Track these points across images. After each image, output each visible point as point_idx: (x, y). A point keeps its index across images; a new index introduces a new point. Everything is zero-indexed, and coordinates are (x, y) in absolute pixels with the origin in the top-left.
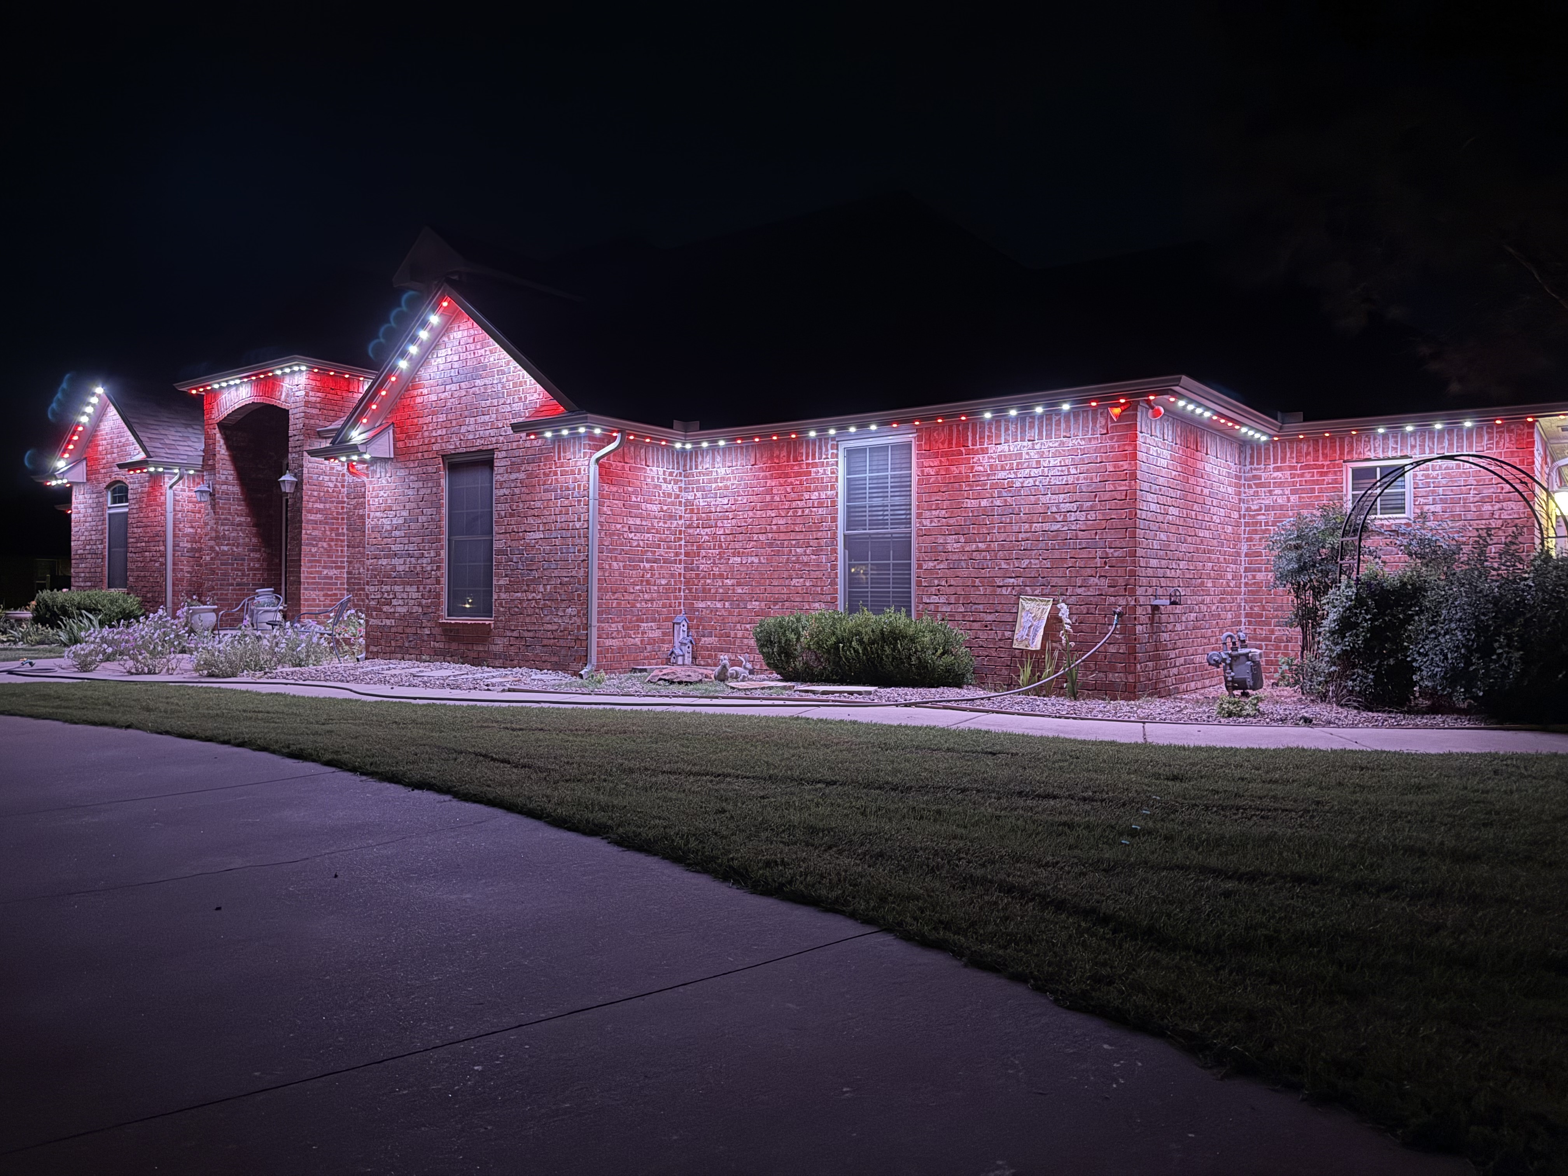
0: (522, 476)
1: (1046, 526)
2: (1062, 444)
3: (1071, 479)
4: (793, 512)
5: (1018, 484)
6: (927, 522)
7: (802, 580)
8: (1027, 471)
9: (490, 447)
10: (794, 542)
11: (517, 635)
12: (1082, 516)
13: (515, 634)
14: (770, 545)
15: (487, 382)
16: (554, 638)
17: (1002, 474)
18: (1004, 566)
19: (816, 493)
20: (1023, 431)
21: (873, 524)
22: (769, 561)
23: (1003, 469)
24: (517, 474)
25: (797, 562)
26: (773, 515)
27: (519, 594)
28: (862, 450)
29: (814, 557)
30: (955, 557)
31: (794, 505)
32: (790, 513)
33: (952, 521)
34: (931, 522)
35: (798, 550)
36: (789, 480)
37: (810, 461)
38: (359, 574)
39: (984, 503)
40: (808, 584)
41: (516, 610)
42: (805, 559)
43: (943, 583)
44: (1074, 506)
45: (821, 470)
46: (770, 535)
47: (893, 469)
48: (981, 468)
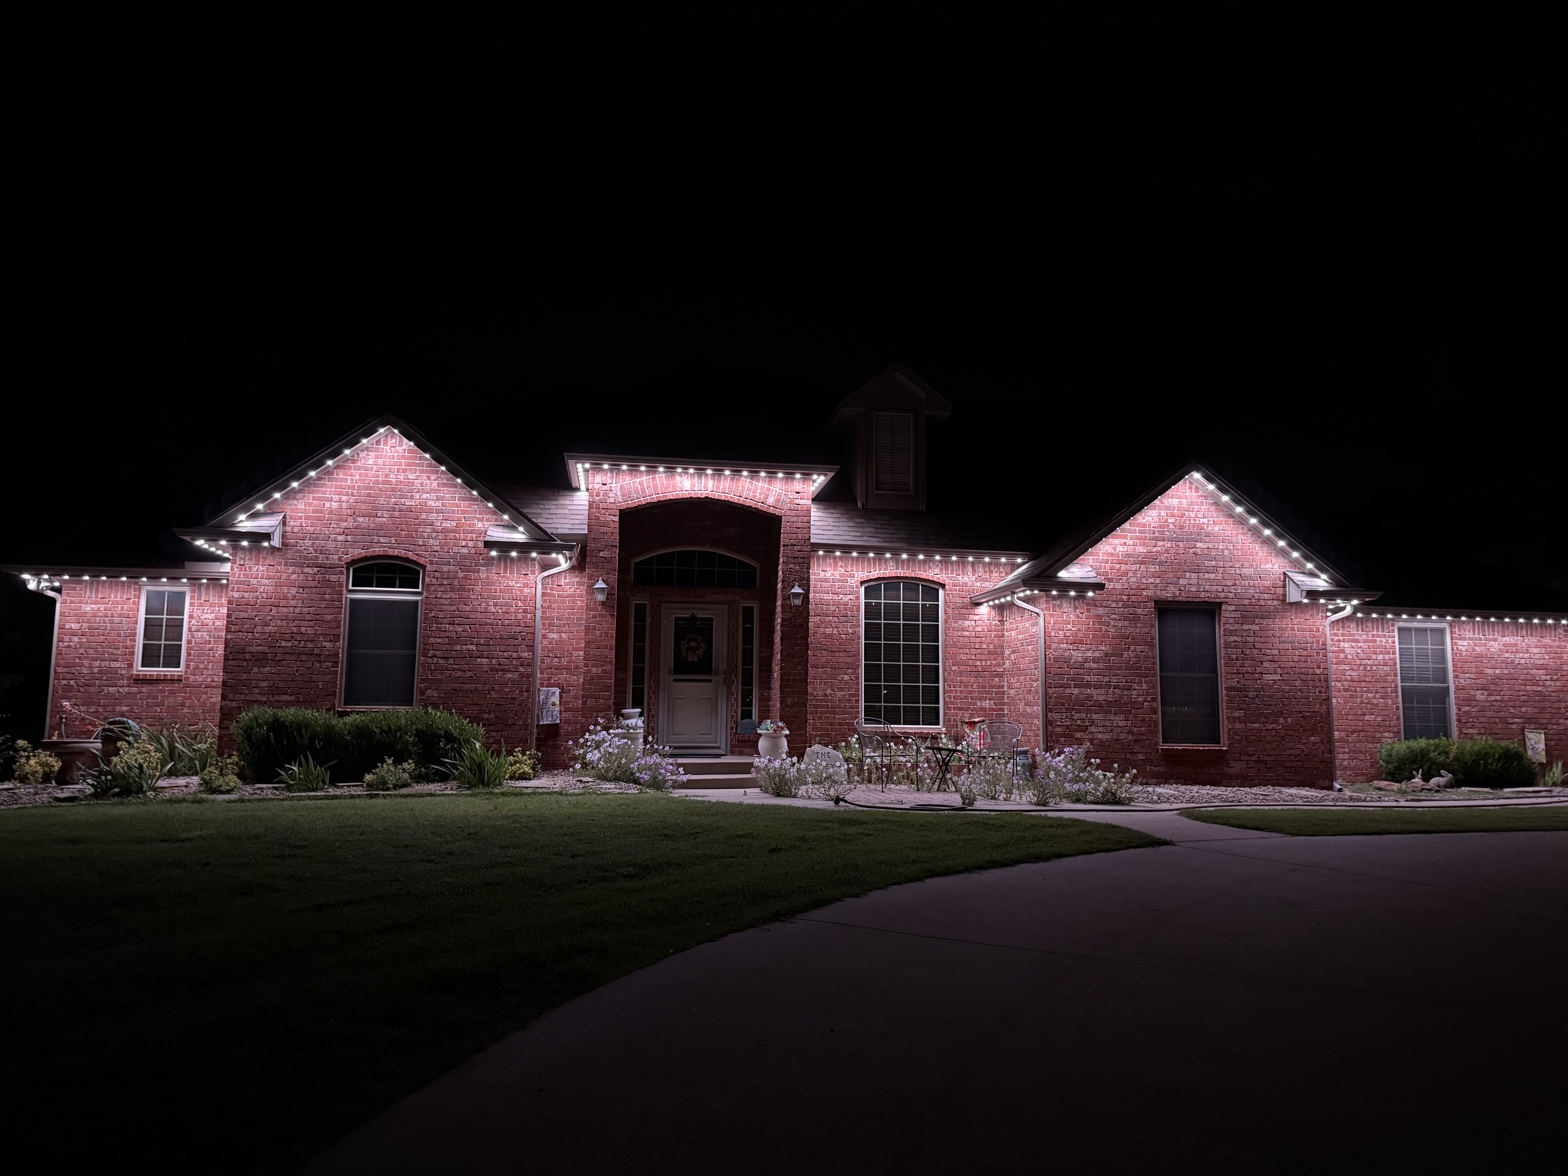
0: (1255, 627)
1: (1534, 688)
2: (1539, 641)
3: (1545, 662)
4: (1364, 668)
5: (1517, 662)
6: (1462, 681)
7: (1373, 716)
8: (1521, 654)
9: (1219, 600)
10: (1365, 689)
11: (1257, 759)
12: (1553, 683)
13: (1255, 758)
14: (1346, 690)
15: (1211, 546)
16: (1298, 761)
17: (1507, 655)
18: (1513, 711)
19: (1381, 656)
20: (1517, 631)
21: (1420, 680)
22: (1346, 702)
23: (1507, 652)
24: (1250, 626)
25: (1369, 703)
26: (1347, 668)
27: (1257, 725)
28: (1409, 630)
29: (1381, 700)
30: (1482, 704)
31: (1364, 662)
32: (1361, 668)
33: (1478, 681)
34: (1465, 681)
35: (1369, 695)
36: (1359, 644)
37: (1375, 633)
38: (825, 695)
39: (1497, 671)
40: (1378, 719)
41: (1254, 738)
42: (1375, 701)
43: (1475, 721)
44: (1549, 677)
45: (1384, 640)
46: (1345, 683)
47: (1431, 645)
48: (1494, 650)
